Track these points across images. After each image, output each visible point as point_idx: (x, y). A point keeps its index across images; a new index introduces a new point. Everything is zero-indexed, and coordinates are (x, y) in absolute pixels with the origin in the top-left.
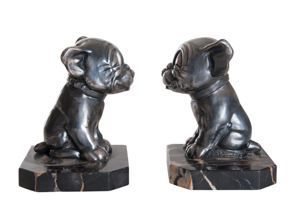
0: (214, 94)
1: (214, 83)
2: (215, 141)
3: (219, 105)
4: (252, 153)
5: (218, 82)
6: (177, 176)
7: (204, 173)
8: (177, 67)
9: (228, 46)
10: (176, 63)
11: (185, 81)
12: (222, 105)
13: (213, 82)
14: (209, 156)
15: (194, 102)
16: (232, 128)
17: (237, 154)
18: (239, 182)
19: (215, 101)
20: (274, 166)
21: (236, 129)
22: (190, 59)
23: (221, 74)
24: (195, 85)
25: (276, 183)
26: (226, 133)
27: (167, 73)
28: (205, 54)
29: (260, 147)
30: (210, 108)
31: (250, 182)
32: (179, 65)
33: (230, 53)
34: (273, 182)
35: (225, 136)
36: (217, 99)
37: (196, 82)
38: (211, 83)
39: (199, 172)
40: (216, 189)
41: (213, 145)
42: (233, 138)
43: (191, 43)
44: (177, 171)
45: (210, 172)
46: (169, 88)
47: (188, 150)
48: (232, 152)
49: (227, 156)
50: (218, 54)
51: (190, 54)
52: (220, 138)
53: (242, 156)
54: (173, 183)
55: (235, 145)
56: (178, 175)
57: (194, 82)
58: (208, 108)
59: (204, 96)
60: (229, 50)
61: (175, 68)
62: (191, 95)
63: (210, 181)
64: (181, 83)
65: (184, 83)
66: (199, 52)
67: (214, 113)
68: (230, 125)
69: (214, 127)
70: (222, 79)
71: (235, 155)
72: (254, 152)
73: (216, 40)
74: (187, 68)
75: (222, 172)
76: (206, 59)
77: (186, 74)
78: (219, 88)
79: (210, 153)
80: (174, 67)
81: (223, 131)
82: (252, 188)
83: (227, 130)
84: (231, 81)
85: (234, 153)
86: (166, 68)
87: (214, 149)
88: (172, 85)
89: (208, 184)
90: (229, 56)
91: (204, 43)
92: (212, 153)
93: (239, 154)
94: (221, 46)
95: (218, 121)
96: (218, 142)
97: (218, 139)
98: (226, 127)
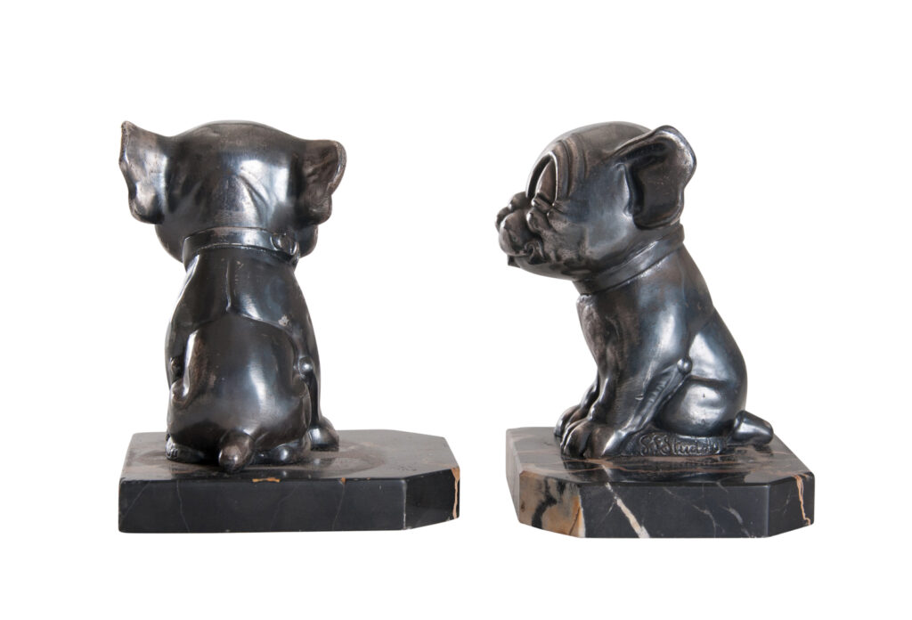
0: (641, 279)
1: (642, 247)
2: (644, 411)
3: (656, 308)
4: (746, 446)
5: (653, 244)
6: (541, 501)
7: (615, 490)
8: (540, 201)
9: (682, 145)
10: (538, 191)
11: (563, 240)
12: (665, 309)
13: (640, 244)
14: (627, 452)
15: (587, 301)
16: (693, 373)
17: (706, 445)
18: (711, 516)
19: (644, 297)
20: (807, 476)
21: (704, 377)
22: (576, 181)
23: (662, 222)
24: (591, 252)
25: (812, 522)
26: (675, 387)
27: (513, 219)
28: (618, 167)
29: (771, 430)
30: (631, 316)
31: (741, 516)
32: (548, 197)
33: (688, 164)
34: (805, 518)
35: (672, 398)
36: (652, 291)
37: (592, 244)
38: (634, 246)
39: (601, 488)
40: (647, 534)
41: (638, 420)
42: (693, 401)
43: (578, 136)
44: (540, 488)
45: (631, 488)
46: (516, 261)
47: (570, 437)
48: (691, 442)
49: (679, 453)
50: (655, 167)
51: (576, 166)
52: (659, 400)
53: (720, 453)
54: (530, 521)
55: (700, 422)
56: (543, 498)
57: (587, 243)
58: (627, 319)
59: (615, 283)
60: (683, 156)
61: (535, 206)
62: (580, 281)
63: (633, 512)
64: (551, 246)
65: (561, 246)
66: (603, 160)
67: (644, 333)
68: (686, 365)
69: (643, 372)
70: (664, 238)
71: (699, 448)
72: (755, 446)
73: (649, 130)
74: (569, 206)
75: (665, 489)
76: (620, 181)
77: (565, 222)
78: (657, 262)
79: (630, 445)
80: (533, 203)
81: (668, 382)
82: (746, 532)
83: (677, 378)
84: (689, 243)
85: (697, 443)
86: (510, 206)
87: (642, 432)
88: (525, 252)
89: (627, 521)
90: (684, 170)
91: (614, 136)
92: (637, 442)
93: (712, 448)
94: (662, 145)
95: (654, 353)
96: (655, 414)
97: (654, 404)
98: (676, 370)
